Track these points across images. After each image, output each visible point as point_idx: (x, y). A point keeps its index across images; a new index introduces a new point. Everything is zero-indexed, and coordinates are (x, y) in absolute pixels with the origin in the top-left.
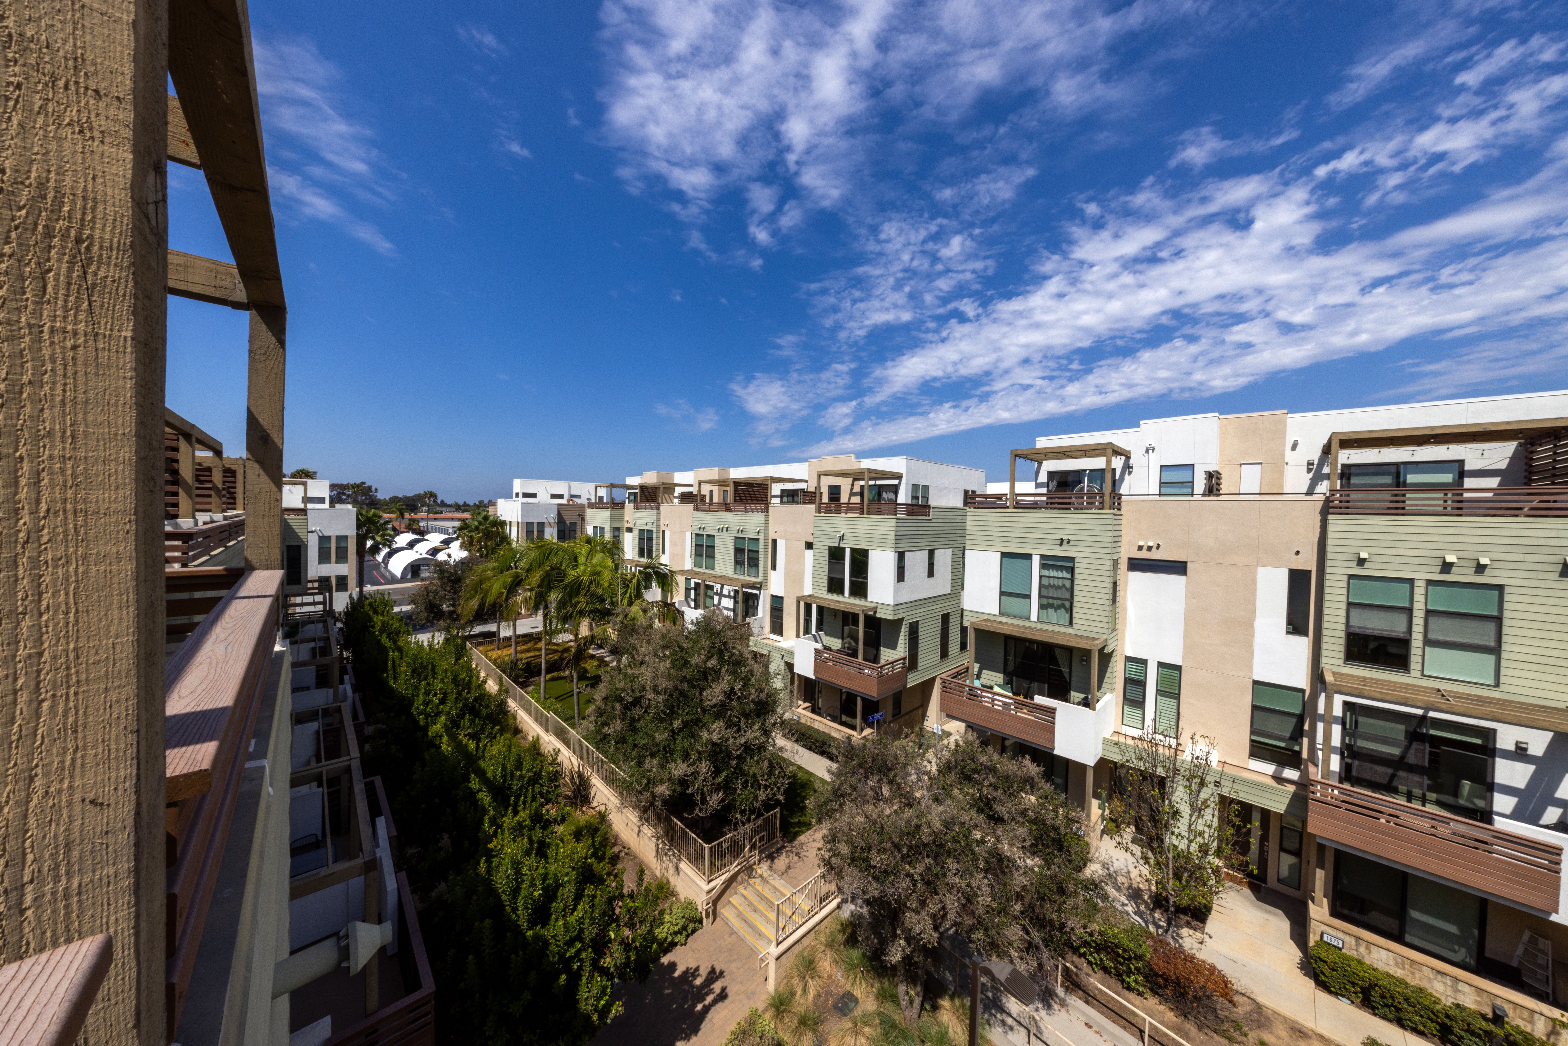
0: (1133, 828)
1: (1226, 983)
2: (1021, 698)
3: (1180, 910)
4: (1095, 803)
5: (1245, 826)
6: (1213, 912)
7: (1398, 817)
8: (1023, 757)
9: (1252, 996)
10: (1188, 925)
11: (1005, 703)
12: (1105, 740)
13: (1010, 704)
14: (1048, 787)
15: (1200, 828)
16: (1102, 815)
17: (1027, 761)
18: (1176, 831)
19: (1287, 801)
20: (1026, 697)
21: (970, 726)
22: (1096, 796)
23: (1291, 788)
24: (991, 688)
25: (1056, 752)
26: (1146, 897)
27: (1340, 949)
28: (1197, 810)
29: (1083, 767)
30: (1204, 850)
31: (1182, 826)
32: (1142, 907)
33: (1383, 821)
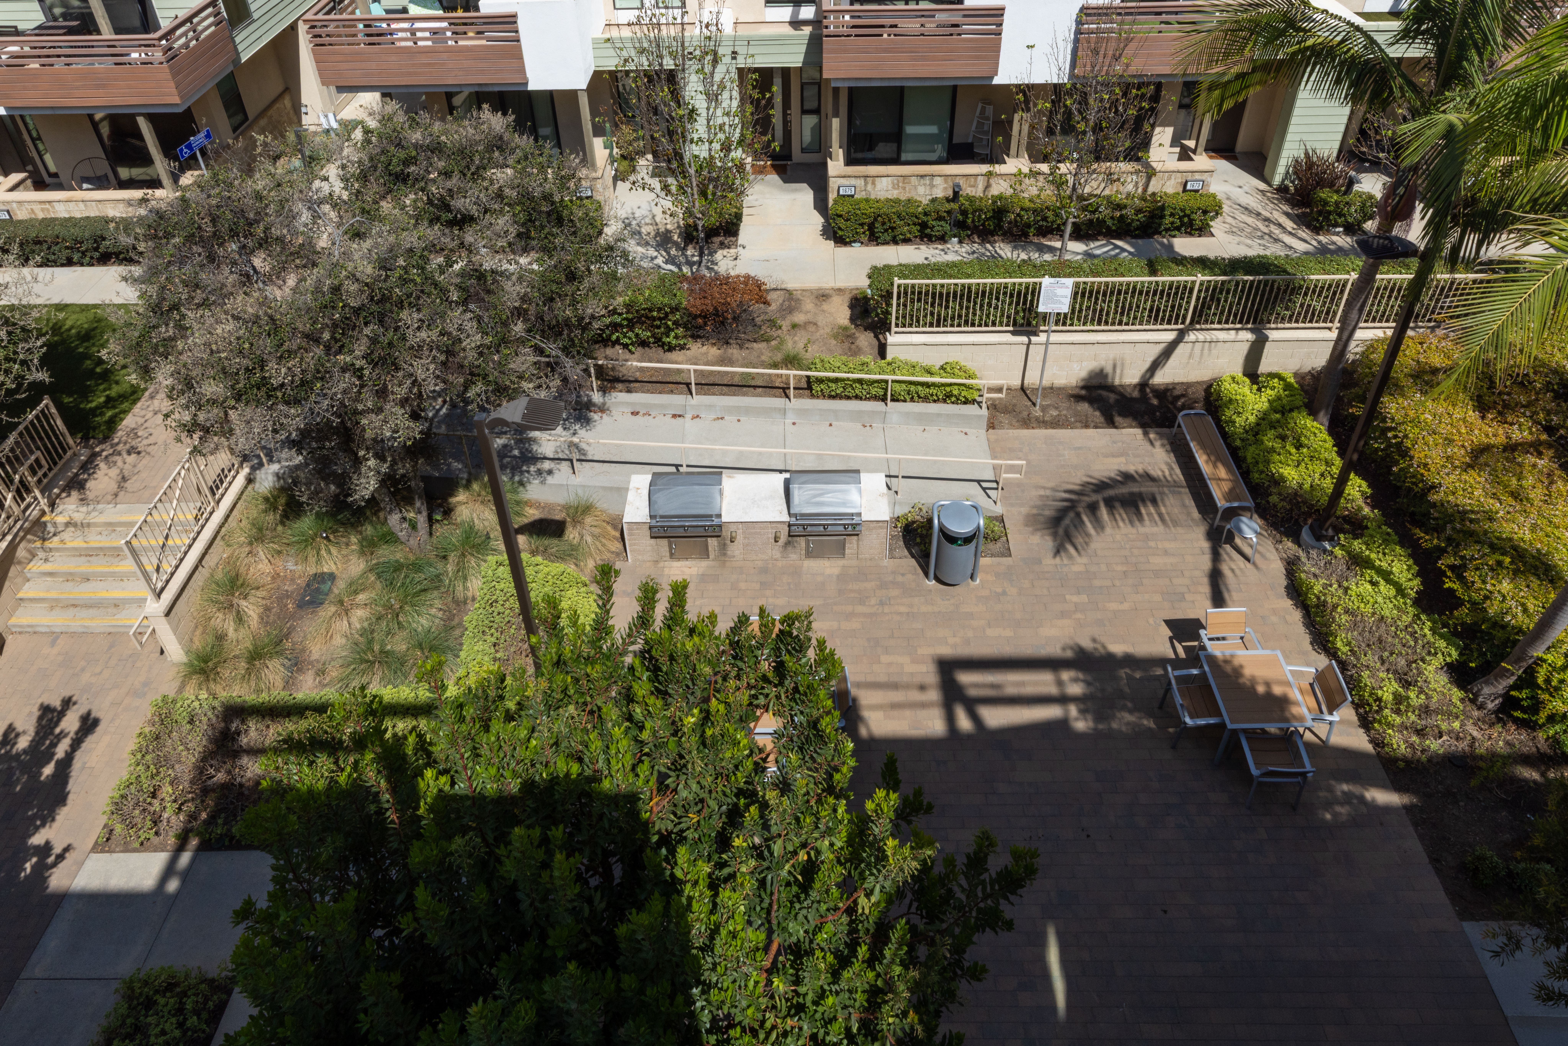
0: (650, 157)
1: (759, 285)
2: (460, 13)
3: (711, 233)
4: (598, 144)
5: (764, 97)
6: (744, 218)
7: (896, 26)
8: (479, 108)
9: (783, 286)
10: (722, 246)
11: (435, 32)
12: (595, 41)
13: (444, 30)
14: (524, 142)
15: (719, 121)
16: (611, 155)
17: (486, 114)
18: (695, 136)
19: (803, 48)
20: (466, 9)
21: (386, 95)
22: (598, 131)
23: (807, 30)
24: (405, 10)
25: (532, 86)
26: (676, 238)
27: (852, 196)
28: (713, 98)
29: (572, 95)
30: (726, 147)
31: (700, 129)
32: (673, 252)
33: (885, 36)
